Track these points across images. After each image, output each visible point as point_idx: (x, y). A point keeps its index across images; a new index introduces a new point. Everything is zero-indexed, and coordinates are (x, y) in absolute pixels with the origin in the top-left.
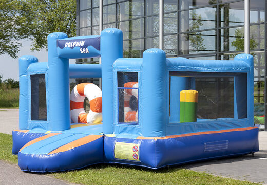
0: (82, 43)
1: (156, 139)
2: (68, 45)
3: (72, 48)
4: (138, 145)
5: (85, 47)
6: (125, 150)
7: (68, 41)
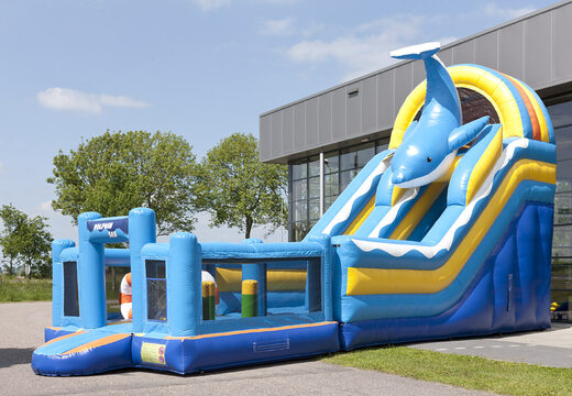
0: (110, 226)
1: (183, 338)
2: (97, 227)
3: (100, 231)
4: (164, 346)
5: (112, 230)
6: (151, 352)
7: (97, 223)
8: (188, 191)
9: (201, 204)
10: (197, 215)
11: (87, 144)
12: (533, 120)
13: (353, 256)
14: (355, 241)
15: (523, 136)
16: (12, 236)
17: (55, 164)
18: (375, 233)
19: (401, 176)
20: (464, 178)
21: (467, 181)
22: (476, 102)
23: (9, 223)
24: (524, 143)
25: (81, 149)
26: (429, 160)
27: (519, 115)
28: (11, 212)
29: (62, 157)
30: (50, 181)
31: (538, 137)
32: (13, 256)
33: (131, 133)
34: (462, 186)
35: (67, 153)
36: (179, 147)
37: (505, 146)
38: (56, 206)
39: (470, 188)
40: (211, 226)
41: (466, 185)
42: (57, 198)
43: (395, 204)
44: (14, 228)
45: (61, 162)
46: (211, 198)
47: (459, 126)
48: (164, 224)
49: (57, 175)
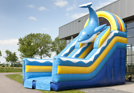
8: (50, 47)
9: (53, 50)
10: (52, 53)
11: (26, 36)
12: (120, 26)
13: (59, 62)
14: (60, 58)
15: (117, 30)
16: (8, 57)
17: (19, 40)
18: (74, 56)
19: (80, 40)
20: (98, 41)
21: (99, 42)
22: (104, 21)
23: (8, 54)
24: (117, 32)
25: (25, 37)
26: (88, 35)
27: (116, 24)
28: (8, 51)
29: (21, 39)
30: (18, 44)
31: (121, 30)
32: (8, 61)
33: (37, 34)
34: (97, 43)
35: (22, 38)
36: (49, 37)
37: (111, 32)
38: (19, 50)
39: (100, 43)
40: (56, 55)
41: (99, 43)
42: (19, 48)
43: (80, 48)
44: (9, 55)
45: (20, 40)
46: (56, 49)
47: (98, 26)
48: (44, 55)
49: (19, 43)
